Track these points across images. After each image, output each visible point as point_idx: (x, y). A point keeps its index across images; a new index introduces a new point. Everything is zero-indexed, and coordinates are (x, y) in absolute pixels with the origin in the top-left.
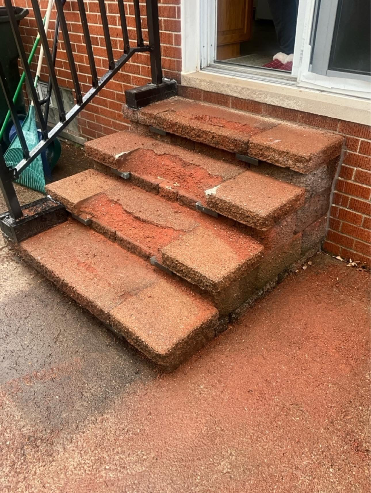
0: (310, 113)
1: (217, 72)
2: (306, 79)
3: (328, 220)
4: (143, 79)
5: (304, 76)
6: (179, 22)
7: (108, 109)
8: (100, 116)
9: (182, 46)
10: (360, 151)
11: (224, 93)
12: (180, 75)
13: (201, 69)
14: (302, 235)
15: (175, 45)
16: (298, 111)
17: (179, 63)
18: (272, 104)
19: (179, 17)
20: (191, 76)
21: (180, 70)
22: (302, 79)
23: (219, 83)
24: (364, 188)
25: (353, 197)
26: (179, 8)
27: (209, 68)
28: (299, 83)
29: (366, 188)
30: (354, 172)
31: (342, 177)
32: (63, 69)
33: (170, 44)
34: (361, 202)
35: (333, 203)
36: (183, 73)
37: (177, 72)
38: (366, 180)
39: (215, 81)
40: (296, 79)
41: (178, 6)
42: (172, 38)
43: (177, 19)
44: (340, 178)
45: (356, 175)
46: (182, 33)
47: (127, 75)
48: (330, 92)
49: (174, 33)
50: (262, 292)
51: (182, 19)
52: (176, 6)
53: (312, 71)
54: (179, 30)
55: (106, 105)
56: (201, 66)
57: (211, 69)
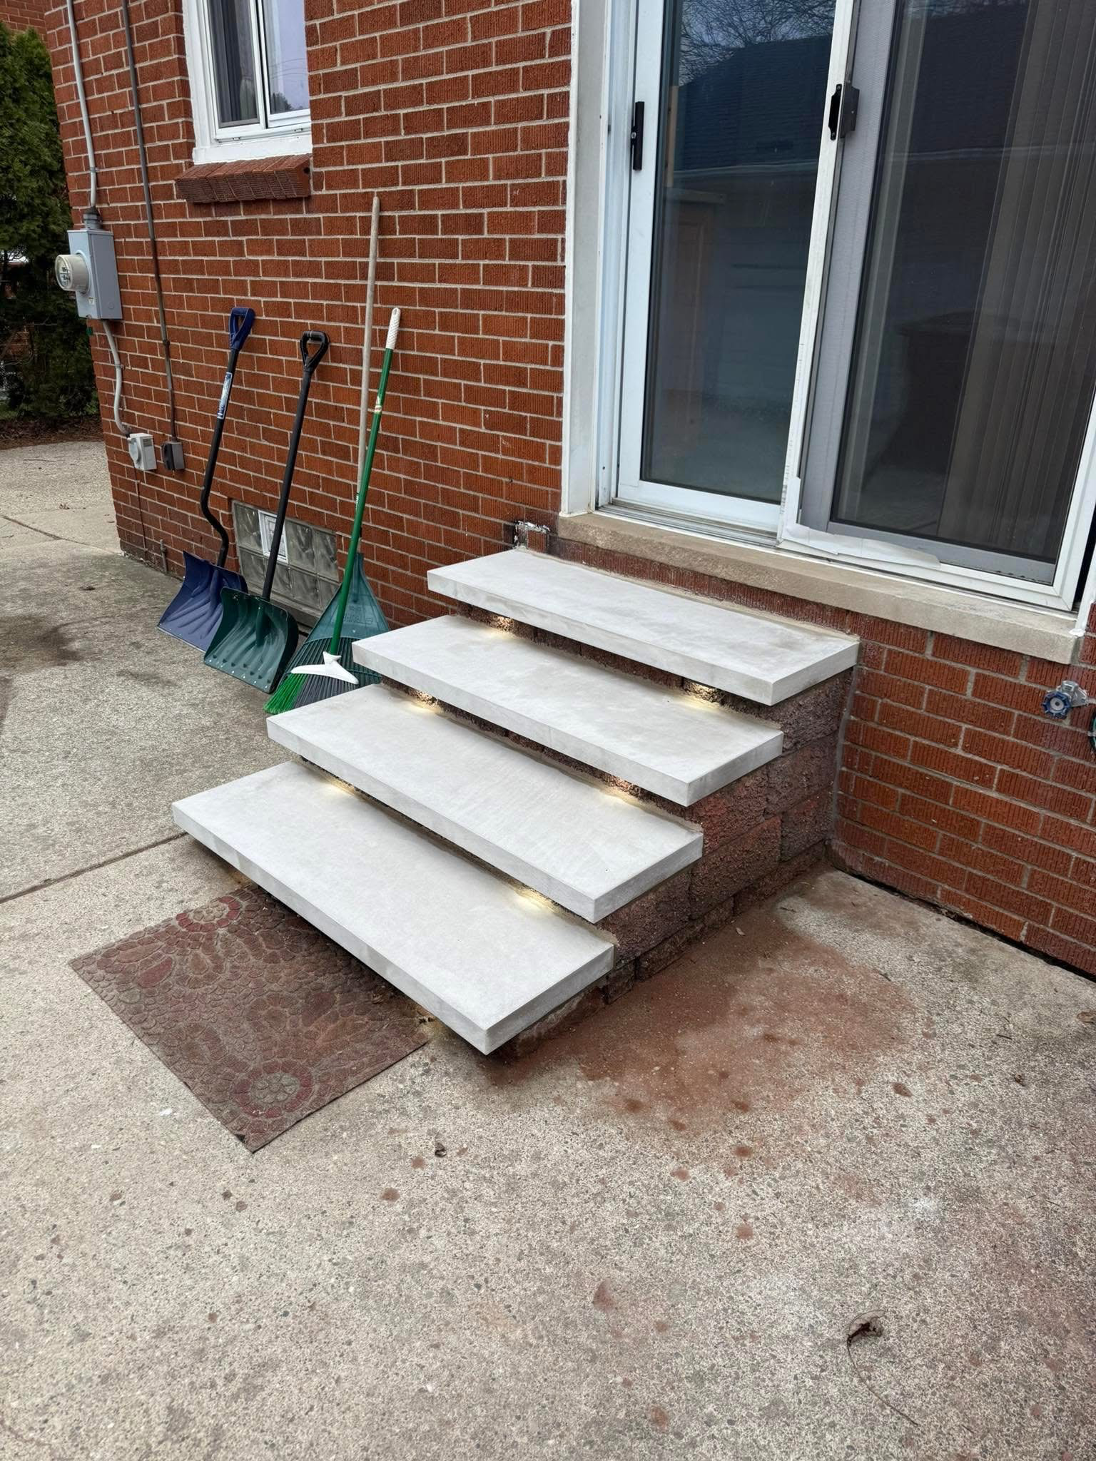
0: (794, 597)
1: (625, 515)
2: (793, 536)
3: (835, 798)
4: (483, 520)
5: (787, 530)
6: (560, 424)
7: (409, 573)
8: (390, 585)
9: (565, 466)
10: (886, 668)
11: (638, 554)
12: (556, 517)
13: (597, 508)
14: (782, 821)
15: (550, 463)
16: (775, 593)
17: (557, 497)
18: (728, 578)
19: (560, 414)
20: (579, 521)
21: (557, 507)
22: (786, 536)
23: (630, 537)
24: (898, 737)
25: (879, 754)
26: (560, 400)
27: (612, 507)
28: (779, 543)
29: (901, 738)
30: (879, 707)
31: (856, 716)
32: (320, 492)
33: (540, 461)
34: (894, 763)
35: (843, 766)
36: (563, 514)
37: (550, 512)
38: (901, 722)
39: (622, 532)
40: (775, 534)
41: (560, 395)
42: (544, 450)
43: (555, 418)
44: (852, 718)
45: (881, 712)
46: (565, 444)
47: (453, 512)
48: (834, 561)
49: (548, 442)
50: (702, 925)
51: (566, 420)
52: (555, 395)
53: (802, 523)
54: (558, 437)
55: (405, 567)
56: (597, 503)
57: (616, 508)
